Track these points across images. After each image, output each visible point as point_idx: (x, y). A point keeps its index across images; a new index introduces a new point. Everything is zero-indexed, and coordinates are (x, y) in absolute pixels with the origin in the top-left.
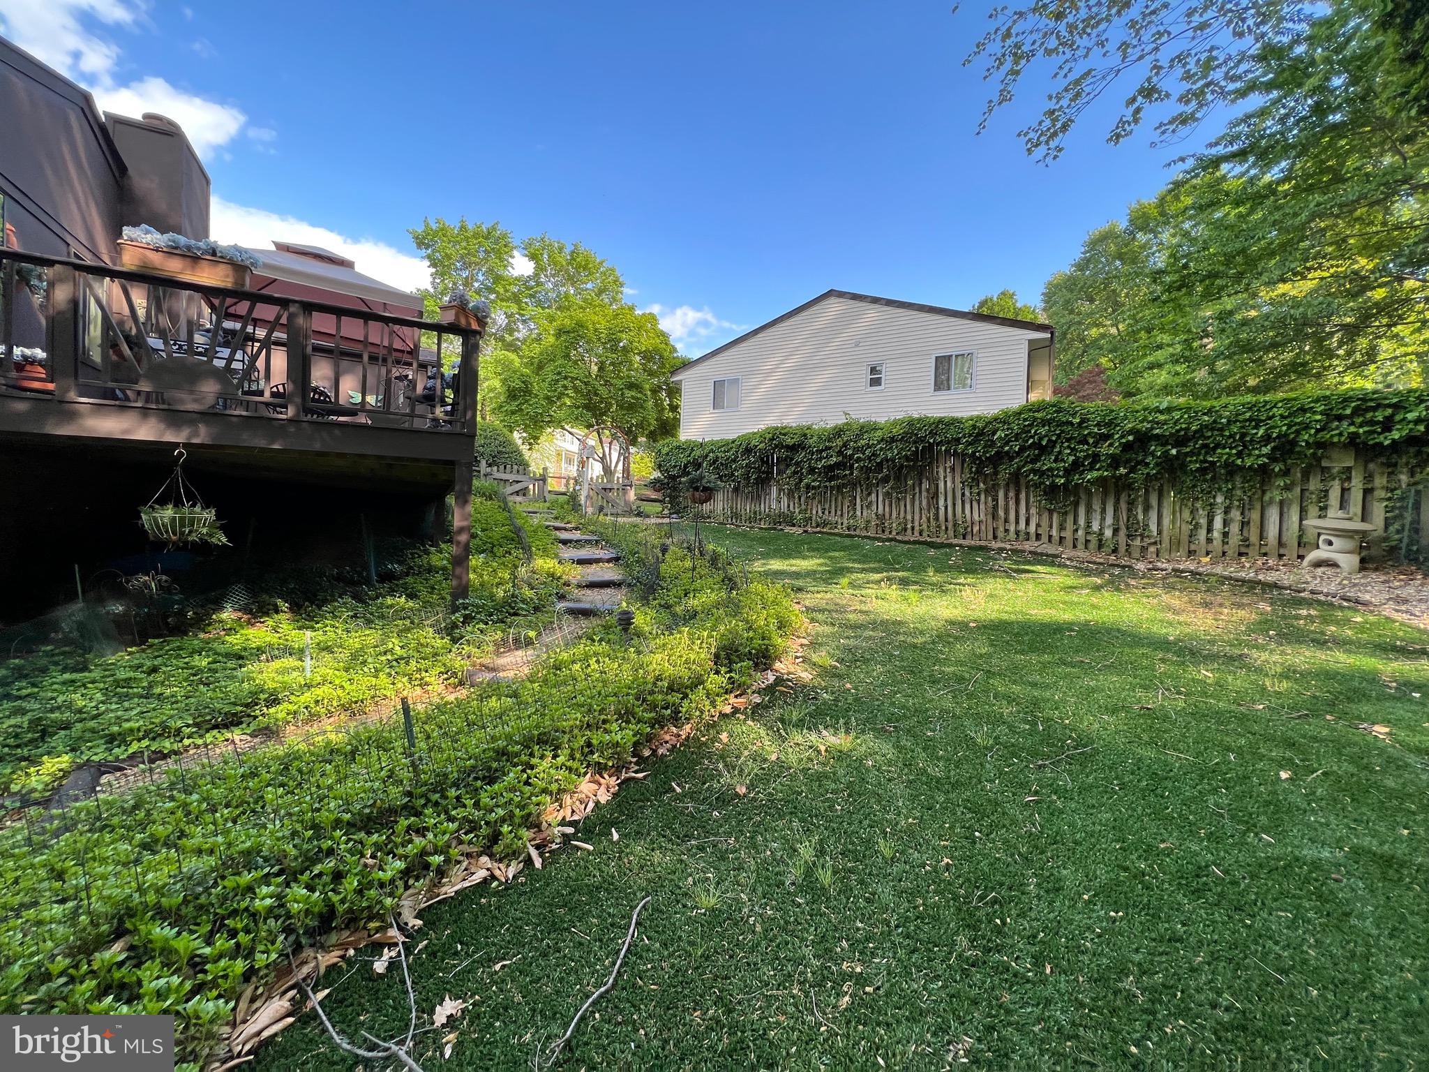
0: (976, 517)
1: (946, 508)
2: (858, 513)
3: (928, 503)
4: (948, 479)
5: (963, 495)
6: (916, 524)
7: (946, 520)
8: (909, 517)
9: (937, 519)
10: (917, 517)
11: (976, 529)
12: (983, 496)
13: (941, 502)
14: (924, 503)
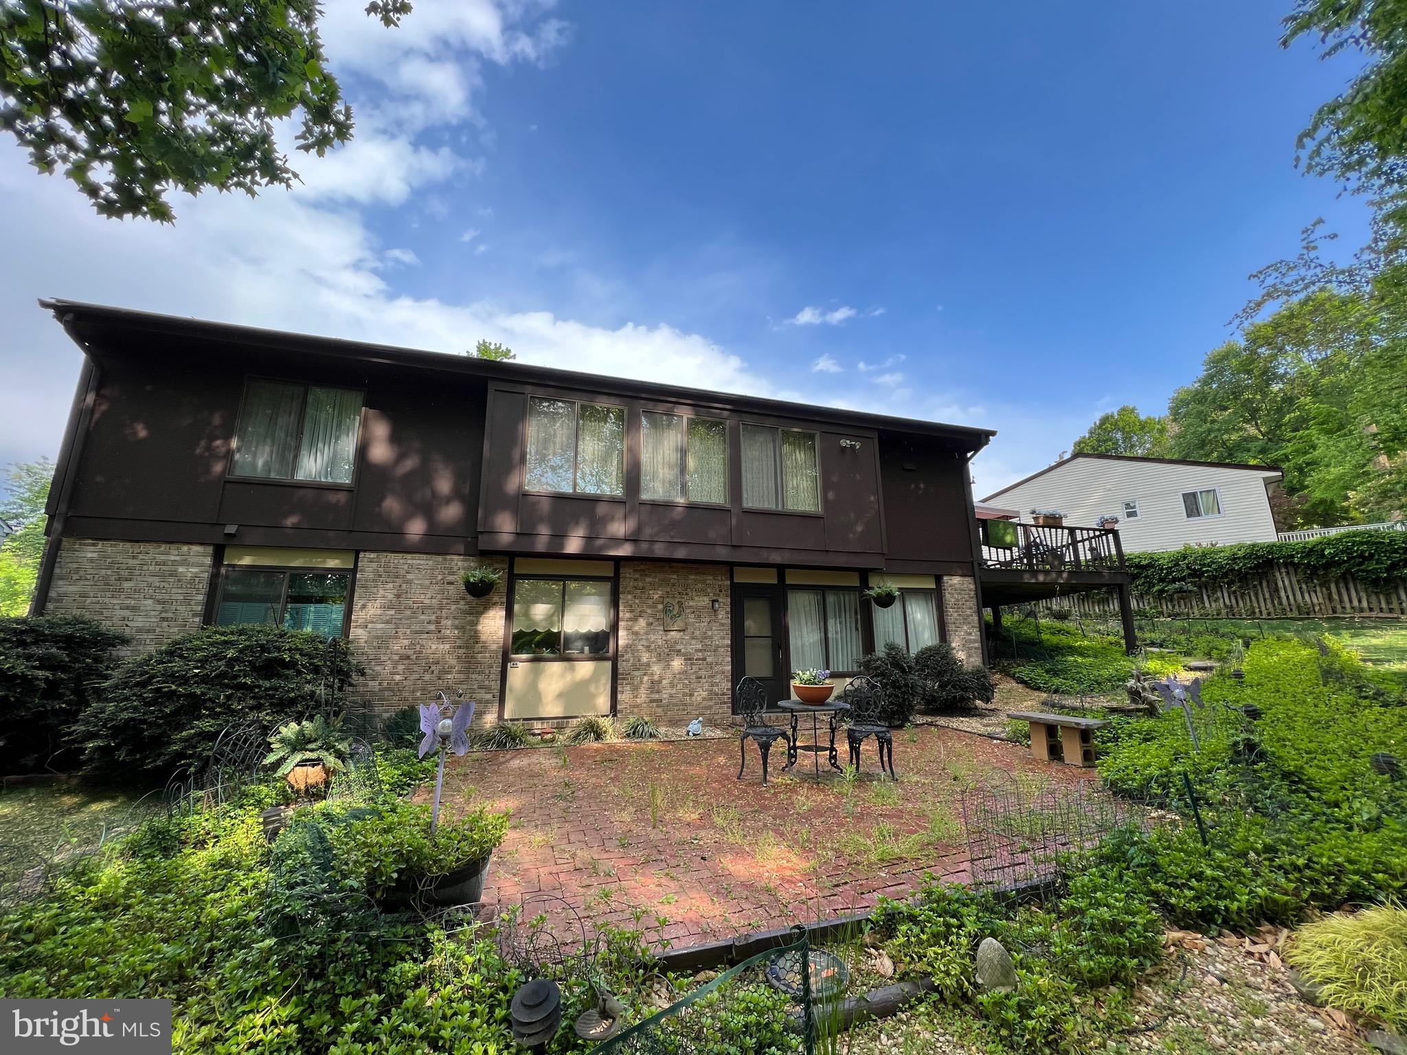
0: (1315, 601)
1: (1288, 597)
2: (1207, 604)
3: (1271, 595)
4: (1283, 580)
5: (1300, 588)
6: (1263, 609)
7: (1289, 605)
8: (1255, 605)
9: (1281, 603)
10: (1262, 604)
11: (1317, 608)
12: (1318, 589)
13: (1283, 594)
14: (1267, 595)
